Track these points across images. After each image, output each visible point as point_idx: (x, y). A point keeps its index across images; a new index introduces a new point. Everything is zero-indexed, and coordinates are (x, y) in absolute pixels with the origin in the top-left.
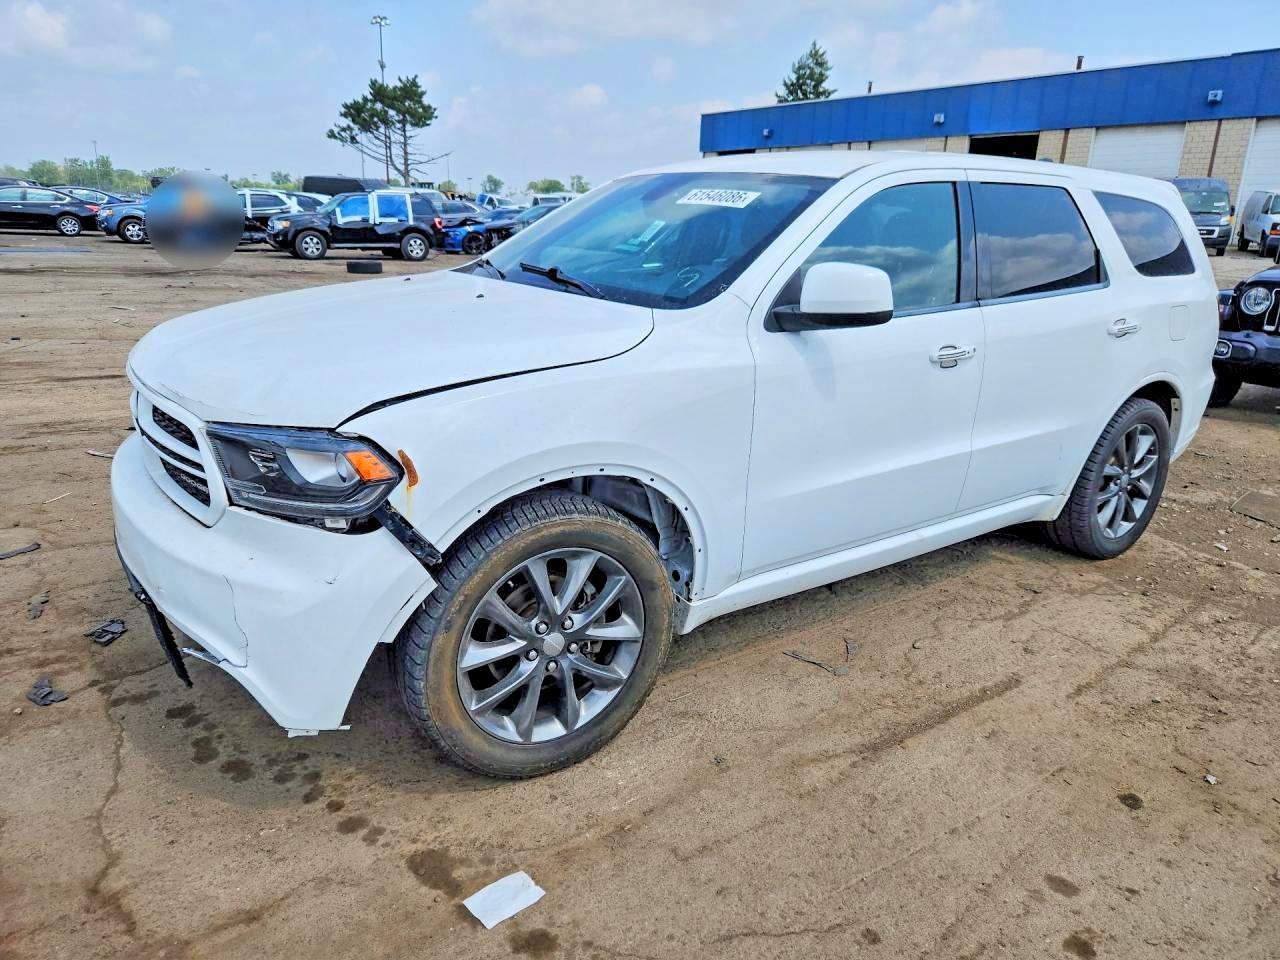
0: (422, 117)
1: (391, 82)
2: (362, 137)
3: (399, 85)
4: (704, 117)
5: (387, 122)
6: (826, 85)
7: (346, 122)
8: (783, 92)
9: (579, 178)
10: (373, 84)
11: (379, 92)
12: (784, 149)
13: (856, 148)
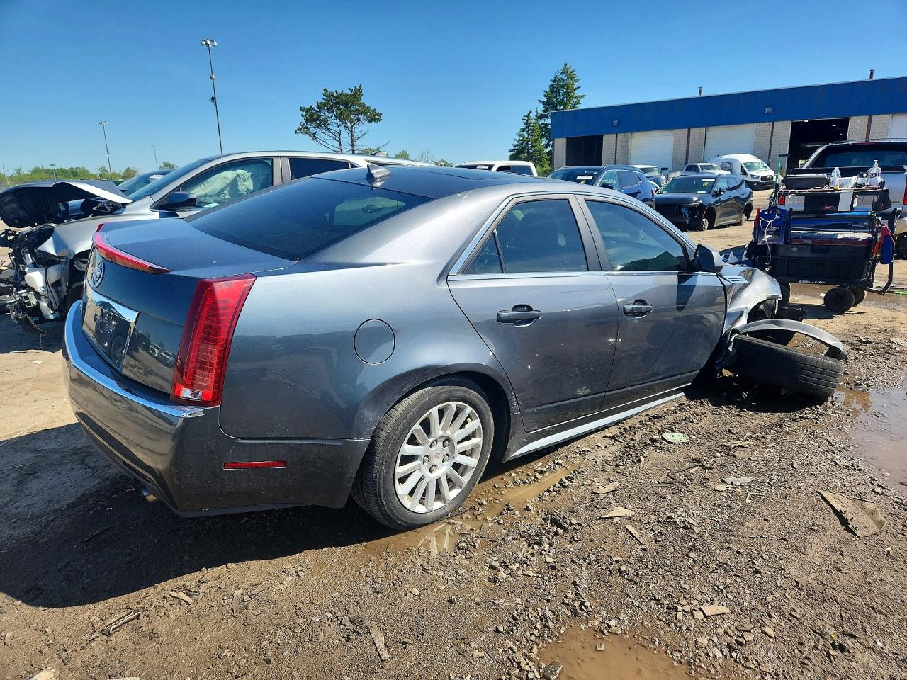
8: (544, 98)
12: (629, 135)
13: (695, 132)
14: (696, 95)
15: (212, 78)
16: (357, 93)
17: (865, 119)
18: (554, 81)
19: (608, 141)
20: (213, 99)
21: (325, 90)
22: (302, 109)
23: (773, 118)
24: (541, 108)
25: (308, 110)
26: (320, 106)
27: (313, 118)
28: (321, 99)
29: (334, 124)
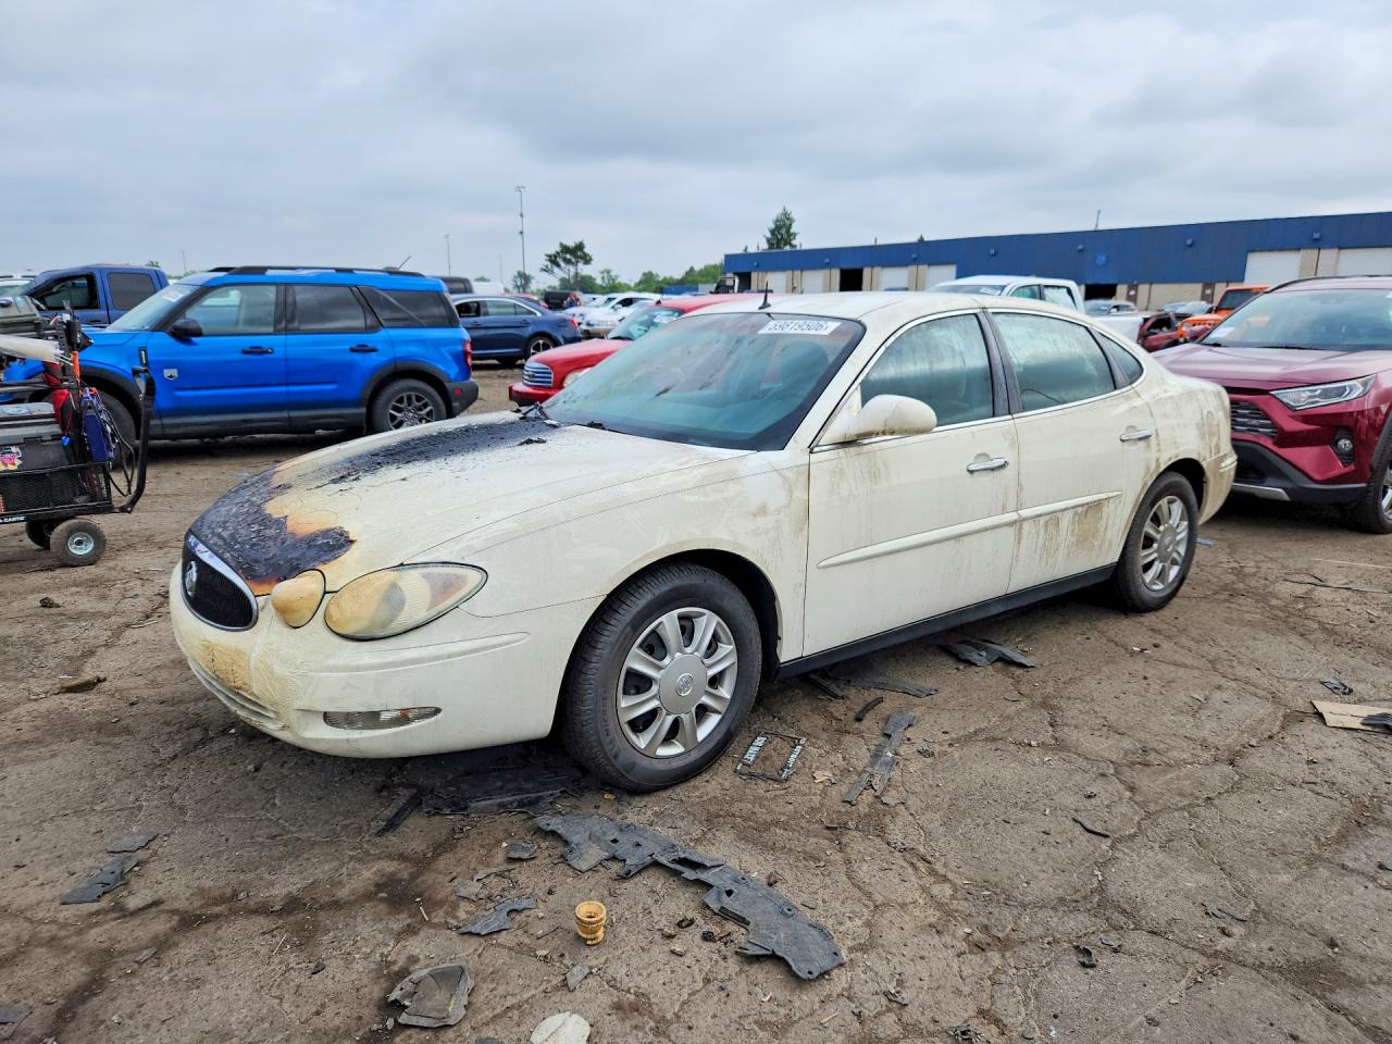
0: (587, 260)
1: (571, 243)
2: (556, 269)
3: (574, 245)
4: (727, 256)
5: (568, 262)
6: (792, 231)
7: (549, 263)
8: (769, 235)
9: (608, 272)
10: (561, 245)
11: (565, 249)
12: (765, 273)
13: (797, 273)
15: (522, 215)
16: (580, 247)
17: (870, 269)
18: (777, 221)
19: (754, 276)
20: (521, 233)
22: (547, 256)
23: (832, 267)
24: (764, 246)
25: (550, 256)
26: (555, 257)
27: (553, 260)
28: (558, 249)
29: (562, 264)
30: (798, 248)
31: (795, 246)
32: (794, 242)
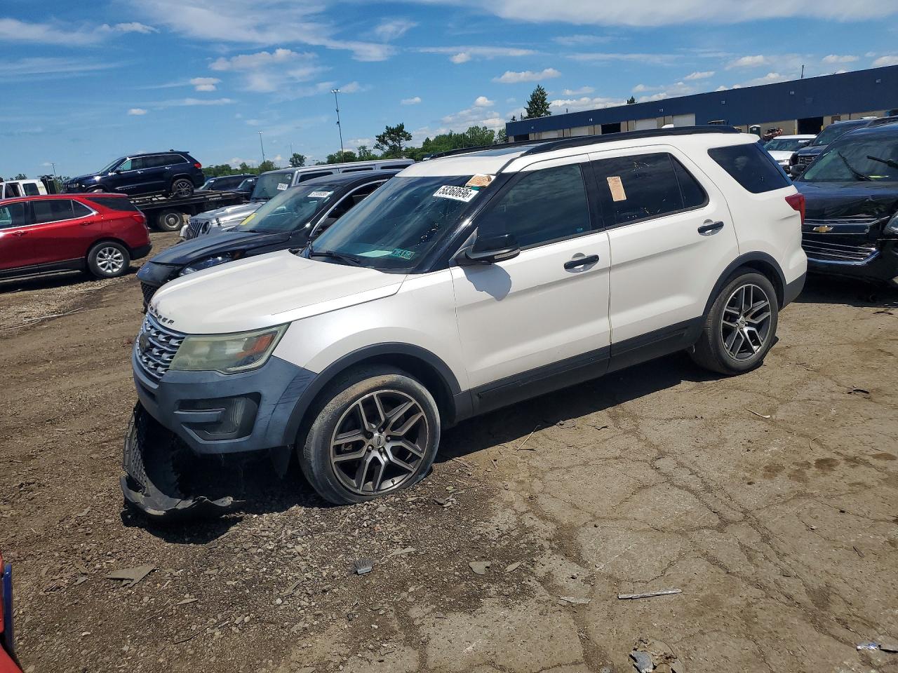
0: (407, 137)
1: (394, 126)
2: (385, 146)
3: (397, 127)
4: (506, 124)
5: (392, 139)
6: (546, 102)
7: (379, 142)
8: (528, 106)
11: (390, 130)
12: (540, 134)
14: (566, 113)
16: (401, 127)
17: (626, 122)
18: (534, 95)
19: (531, 136)
20: (338, 123)
21: (387, 127)
22: (377, 137)
23: (593, 124)
25: (379, 137)
26: (384, 137)
27: (382, 139)
28: (385, 131)
29: (389, 141)
30: (552, 115)
31: (549, 113)
32: (547, 110)
